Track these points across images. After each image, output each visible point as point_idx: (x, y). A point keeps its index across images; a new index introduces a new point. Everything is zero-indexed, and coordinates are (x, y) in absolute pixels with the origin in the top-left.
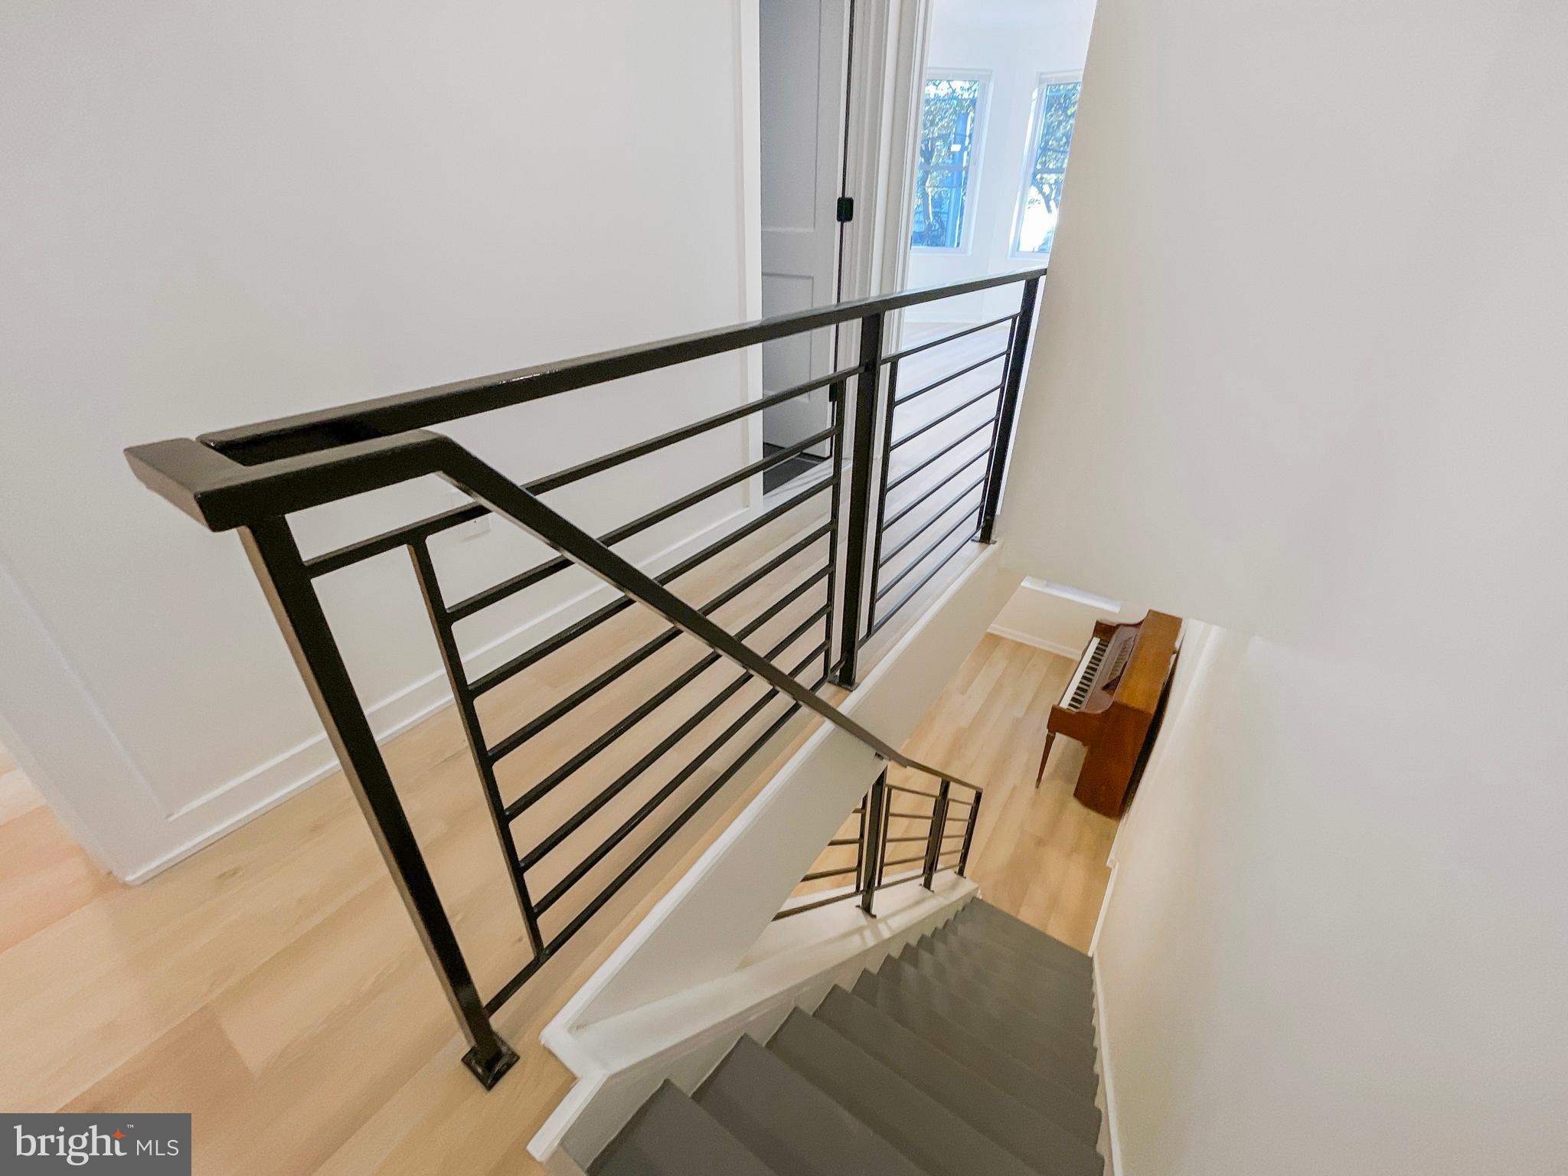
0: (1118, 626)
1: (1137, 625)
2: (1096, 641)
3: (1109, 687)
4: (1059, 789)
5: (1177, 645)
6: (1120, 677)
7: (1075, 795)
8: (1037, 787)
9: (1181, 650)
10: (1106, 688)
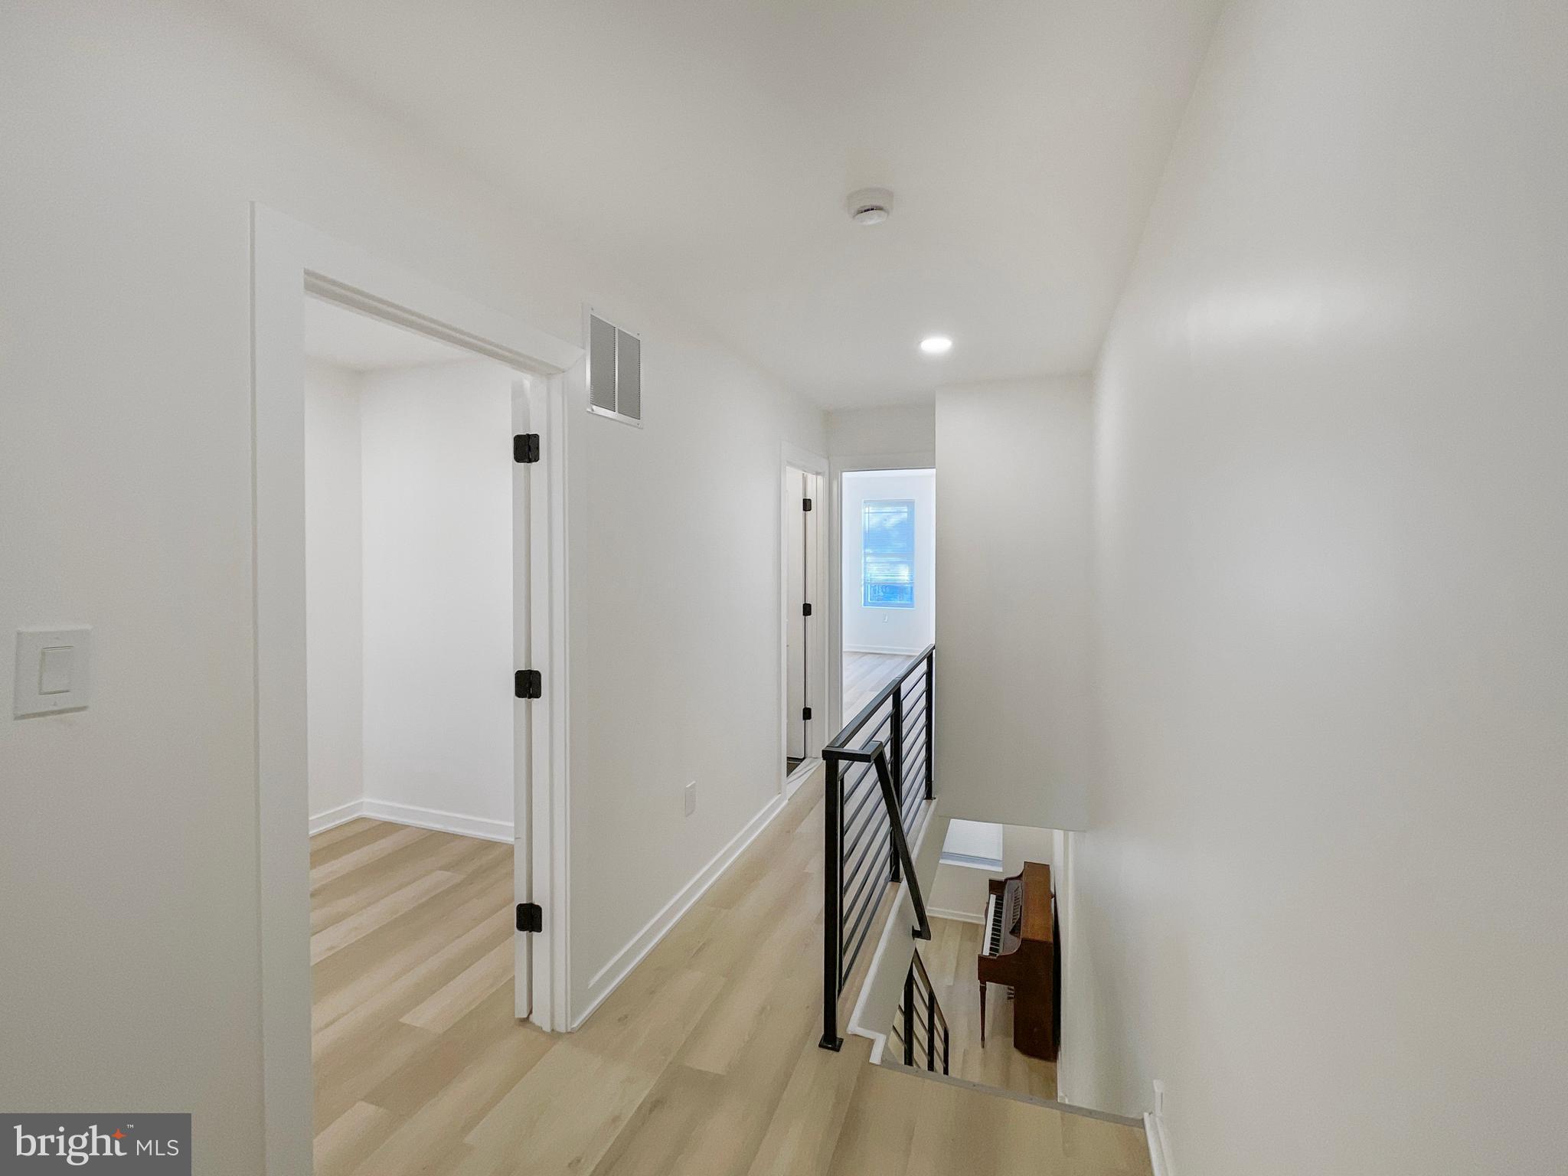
0: (1006, 880)
1: (1019, 877)
2: (993, 897)
3: (1015, 931)
4: (1001, 1043)
5: (1052, 890)
6: (1020, 919)
7: (1016, 1046)
8: (983, 1047)
9: (1057, 894)
10: (1013, 932)
